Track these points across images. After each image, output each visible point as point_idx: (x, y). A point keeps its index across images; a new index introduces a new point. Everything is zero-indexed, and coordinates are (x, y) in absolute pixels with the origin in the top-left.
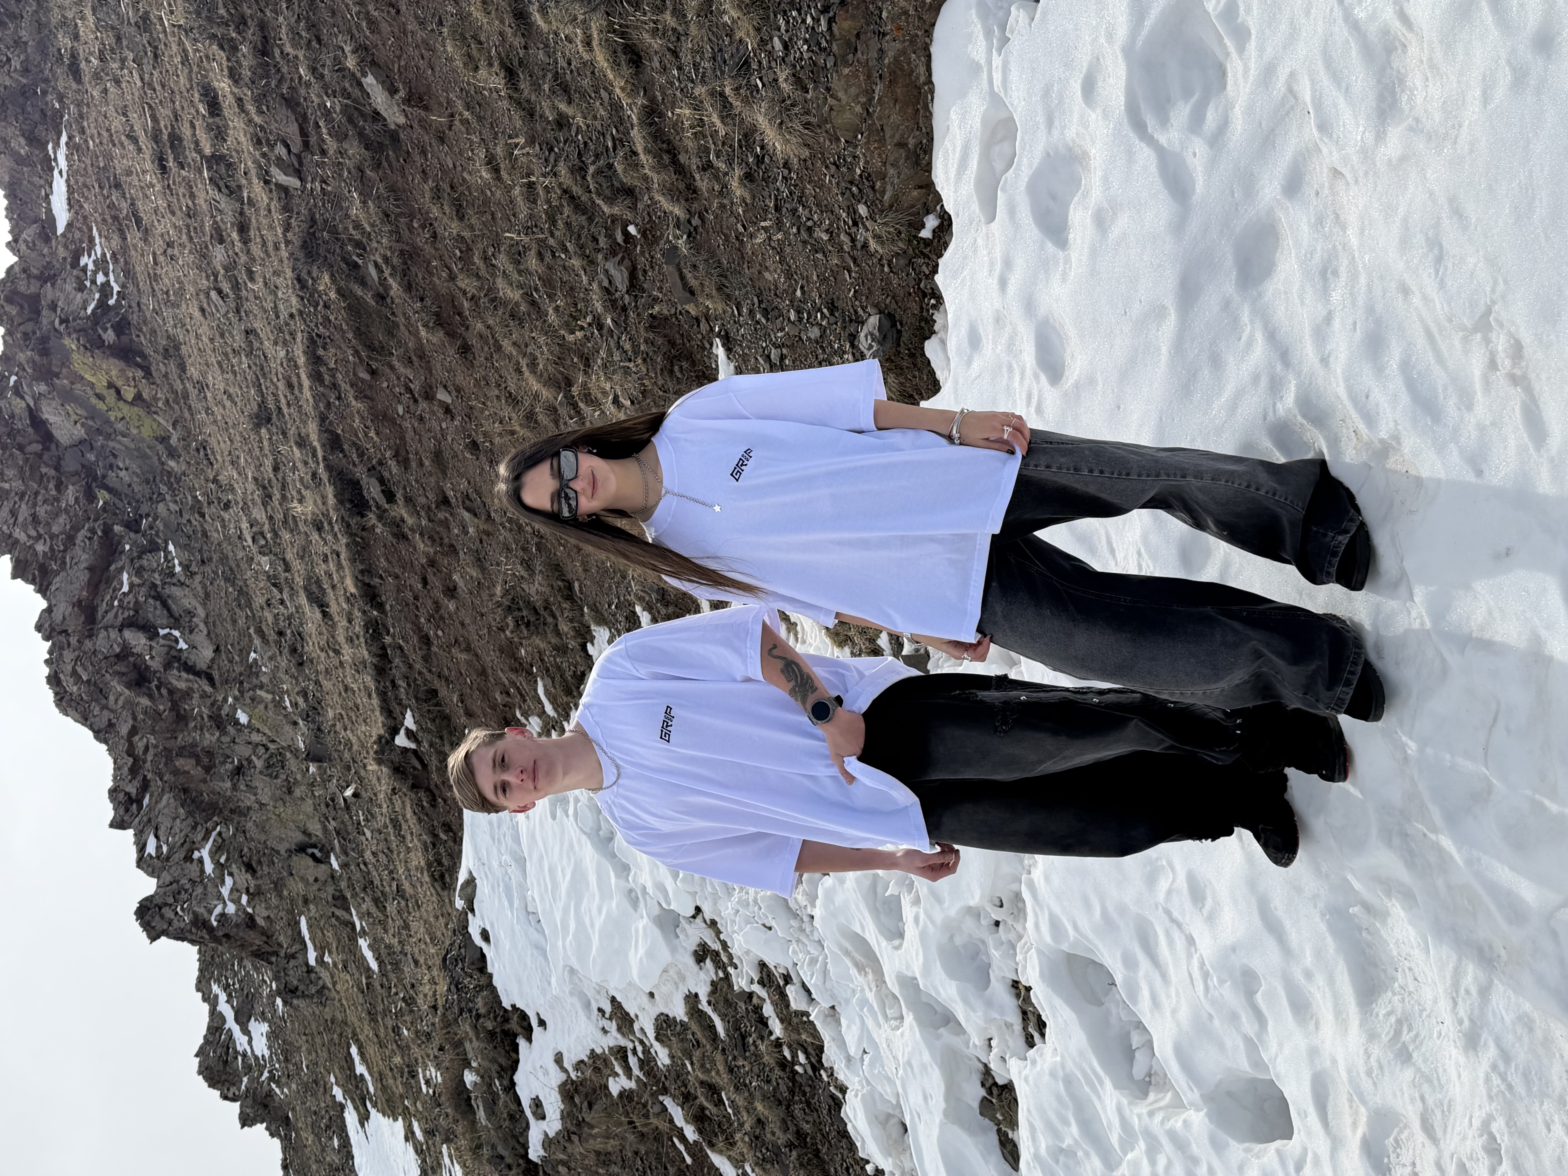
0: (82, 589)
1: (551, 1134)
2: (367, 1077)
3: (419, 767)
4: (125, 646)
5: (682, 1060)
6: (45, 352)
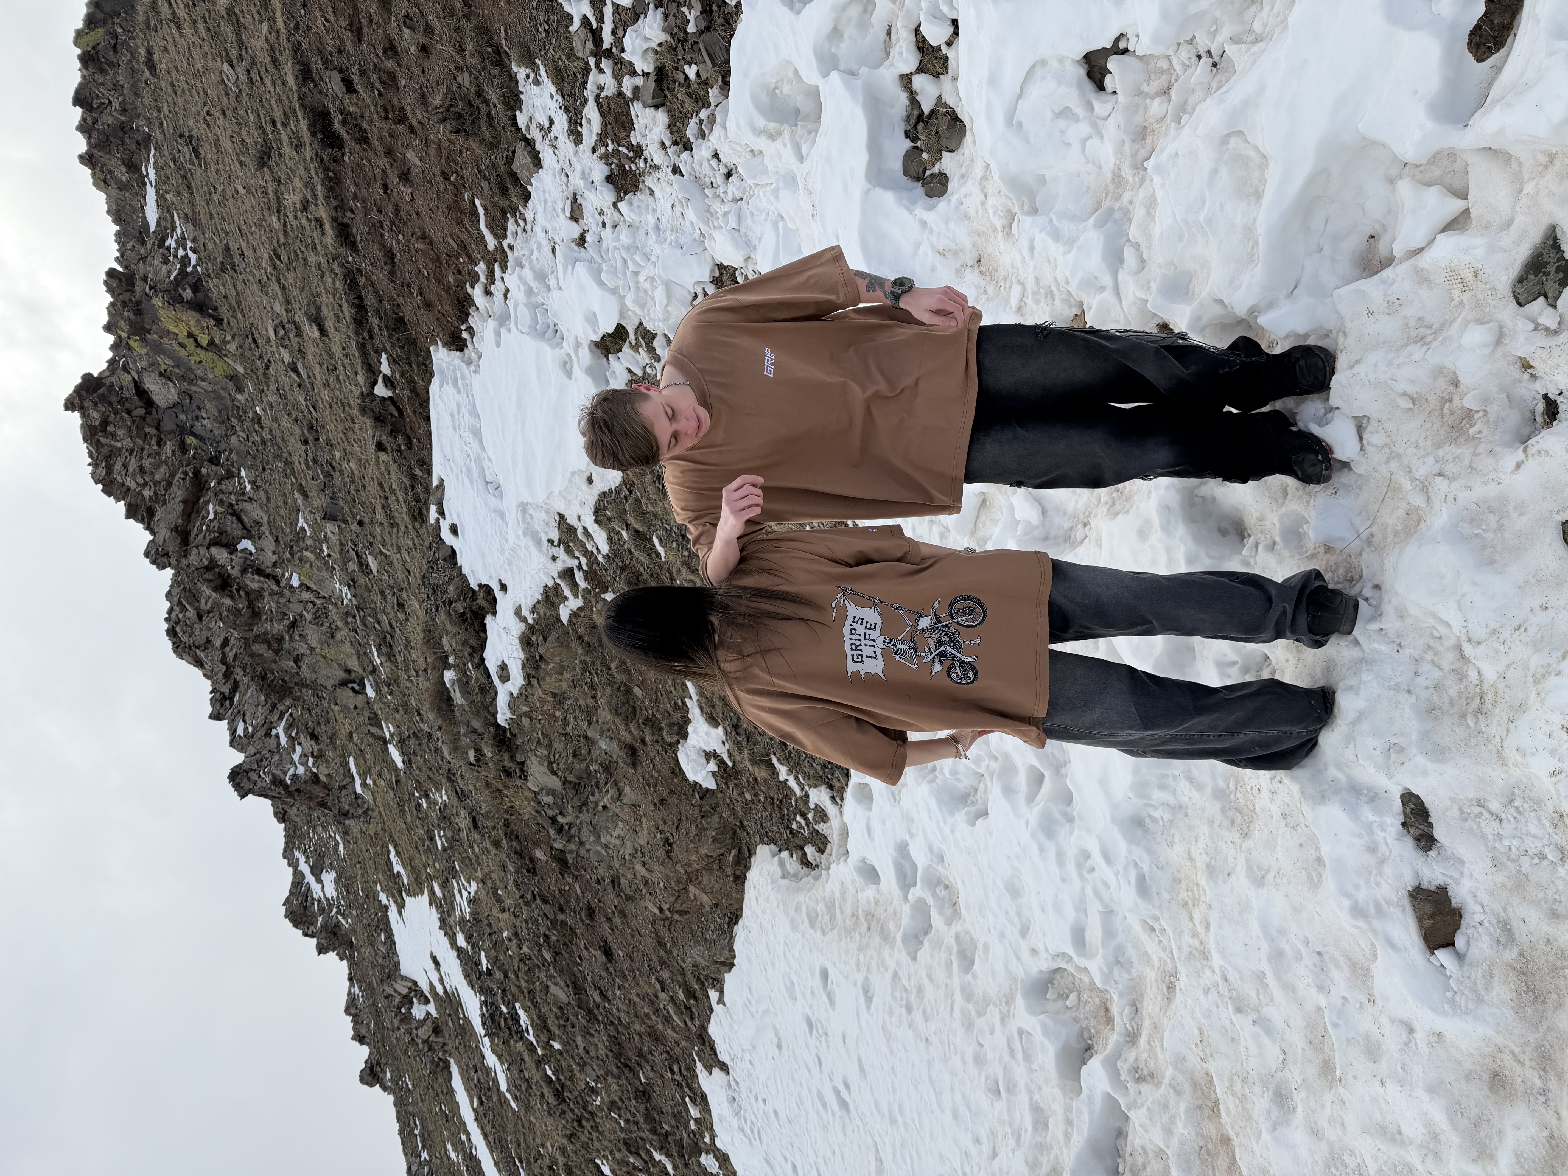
1: (515, 693)
2: (402, 872)
3: (396, 414)
4: (212, 560)
5: (618, 533)
6: (138, 312)
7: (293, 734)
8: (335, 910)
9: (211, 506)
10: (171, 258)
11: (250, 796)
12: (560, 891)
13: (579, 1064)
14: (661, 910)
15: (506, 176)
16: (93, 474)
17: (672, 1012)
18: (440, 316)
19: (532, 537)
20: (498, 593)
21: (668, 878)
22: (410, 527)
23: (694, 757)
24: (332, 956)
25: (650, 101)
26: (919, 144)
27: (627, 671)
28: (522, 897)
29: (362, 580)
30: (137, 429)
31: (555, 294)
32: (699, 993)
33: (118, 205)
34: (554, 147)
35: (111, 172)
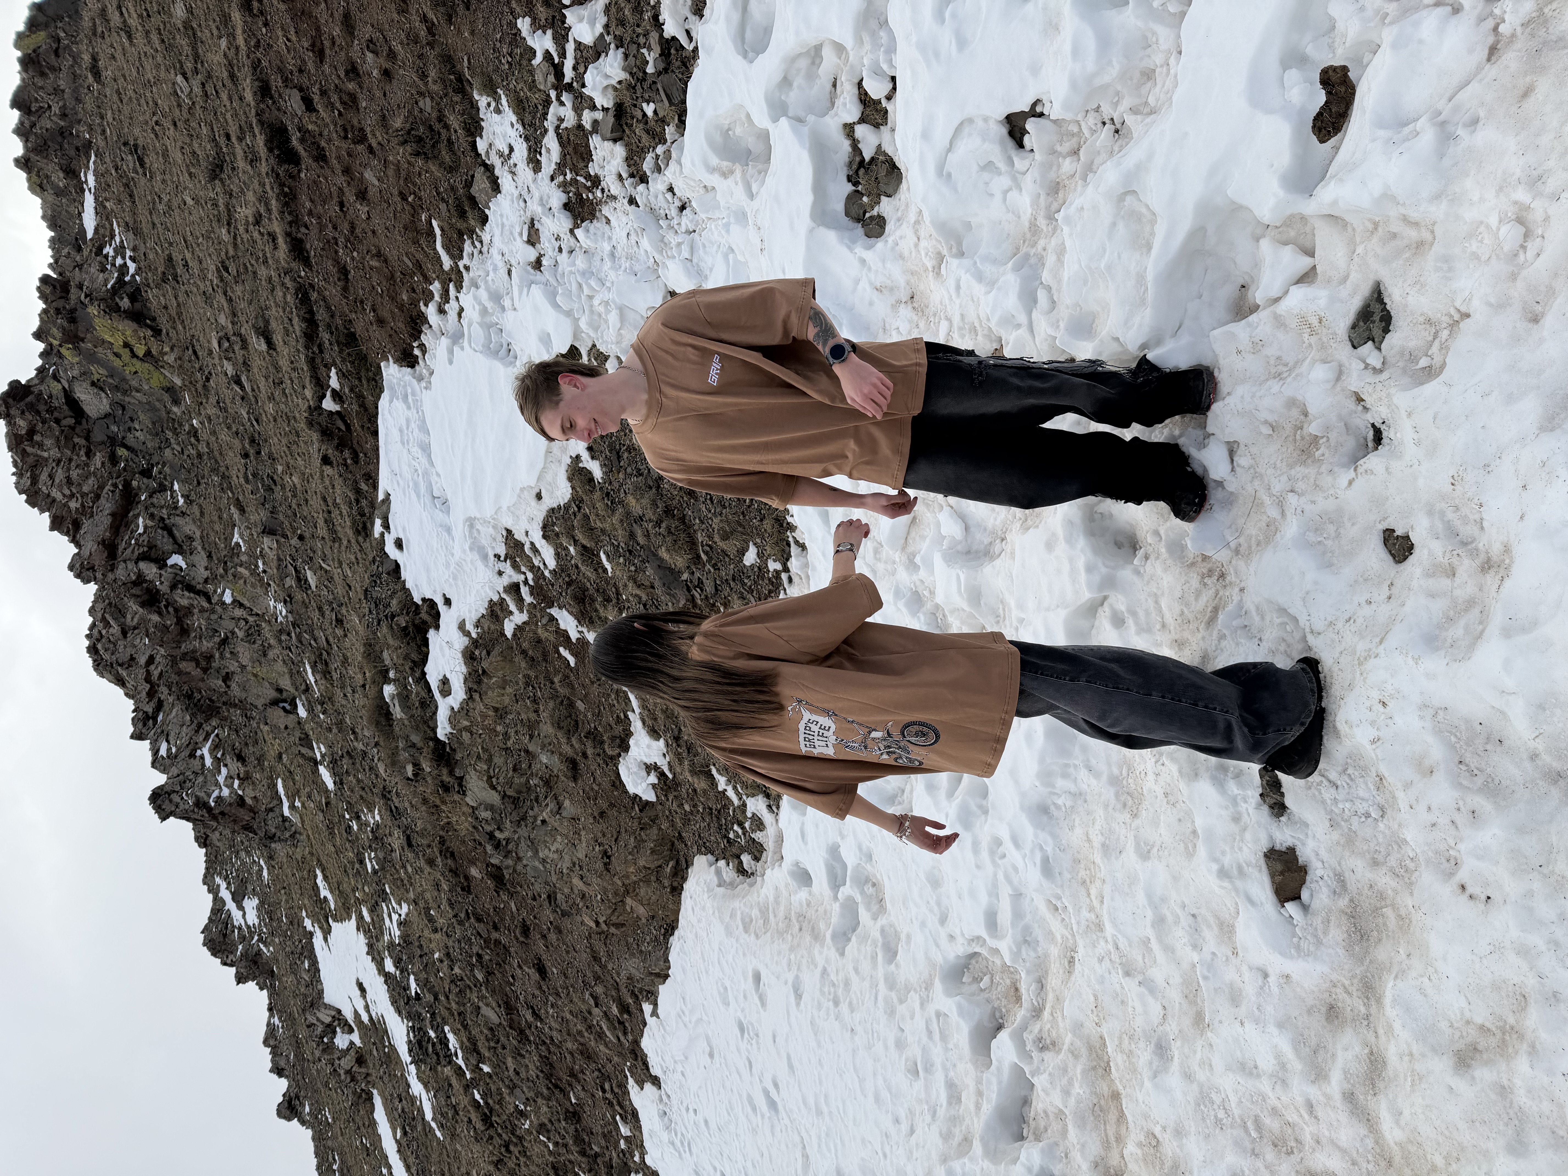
0: (106, 531)
1: (456, 708)
2: (330, 897)
3: (343, 428)
4: (140, 575)
5: (566, 549)
6: (73, 320)
7: (219, 756)
8: (256, 938)
9: (141, 520)
10: (109, 267)
11: (172, 819)
12: (495, 909)
13: (508, 1087)
14: (597, 923)
15: (464, 199)
16: (17, 484)
17: (605, 1028)
18: (392, 332)
19: (479, 552)
20: (442, 607)
21: (605, 891)
22: (353, 541)
23: (635, 769)
24: (252, 986)
25: (609, 135)
26: (860, 188)
27: (571, 686)
28: (455, 916)
29: (299, 596)
30: (66, 439)
31: (510, 314)
32: (633, 1008)
33: (54, 211)
34: (513, 173)
35: (47, 177)
